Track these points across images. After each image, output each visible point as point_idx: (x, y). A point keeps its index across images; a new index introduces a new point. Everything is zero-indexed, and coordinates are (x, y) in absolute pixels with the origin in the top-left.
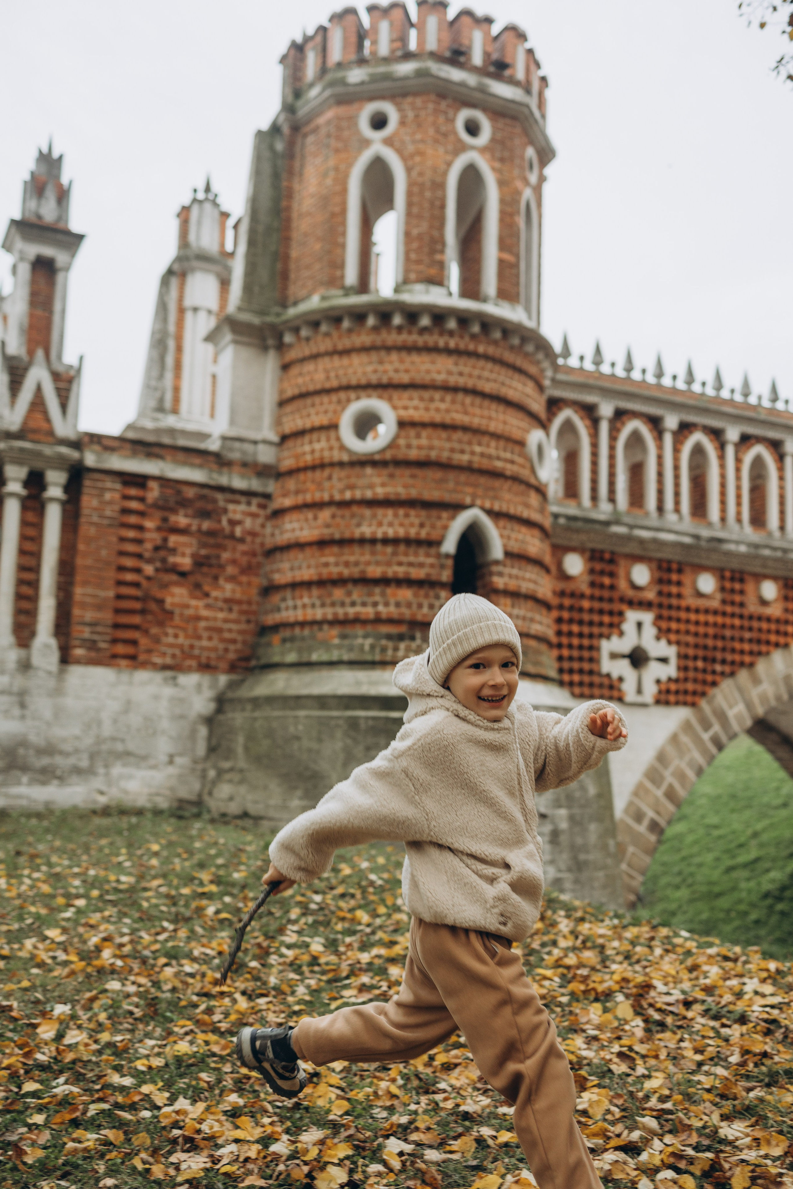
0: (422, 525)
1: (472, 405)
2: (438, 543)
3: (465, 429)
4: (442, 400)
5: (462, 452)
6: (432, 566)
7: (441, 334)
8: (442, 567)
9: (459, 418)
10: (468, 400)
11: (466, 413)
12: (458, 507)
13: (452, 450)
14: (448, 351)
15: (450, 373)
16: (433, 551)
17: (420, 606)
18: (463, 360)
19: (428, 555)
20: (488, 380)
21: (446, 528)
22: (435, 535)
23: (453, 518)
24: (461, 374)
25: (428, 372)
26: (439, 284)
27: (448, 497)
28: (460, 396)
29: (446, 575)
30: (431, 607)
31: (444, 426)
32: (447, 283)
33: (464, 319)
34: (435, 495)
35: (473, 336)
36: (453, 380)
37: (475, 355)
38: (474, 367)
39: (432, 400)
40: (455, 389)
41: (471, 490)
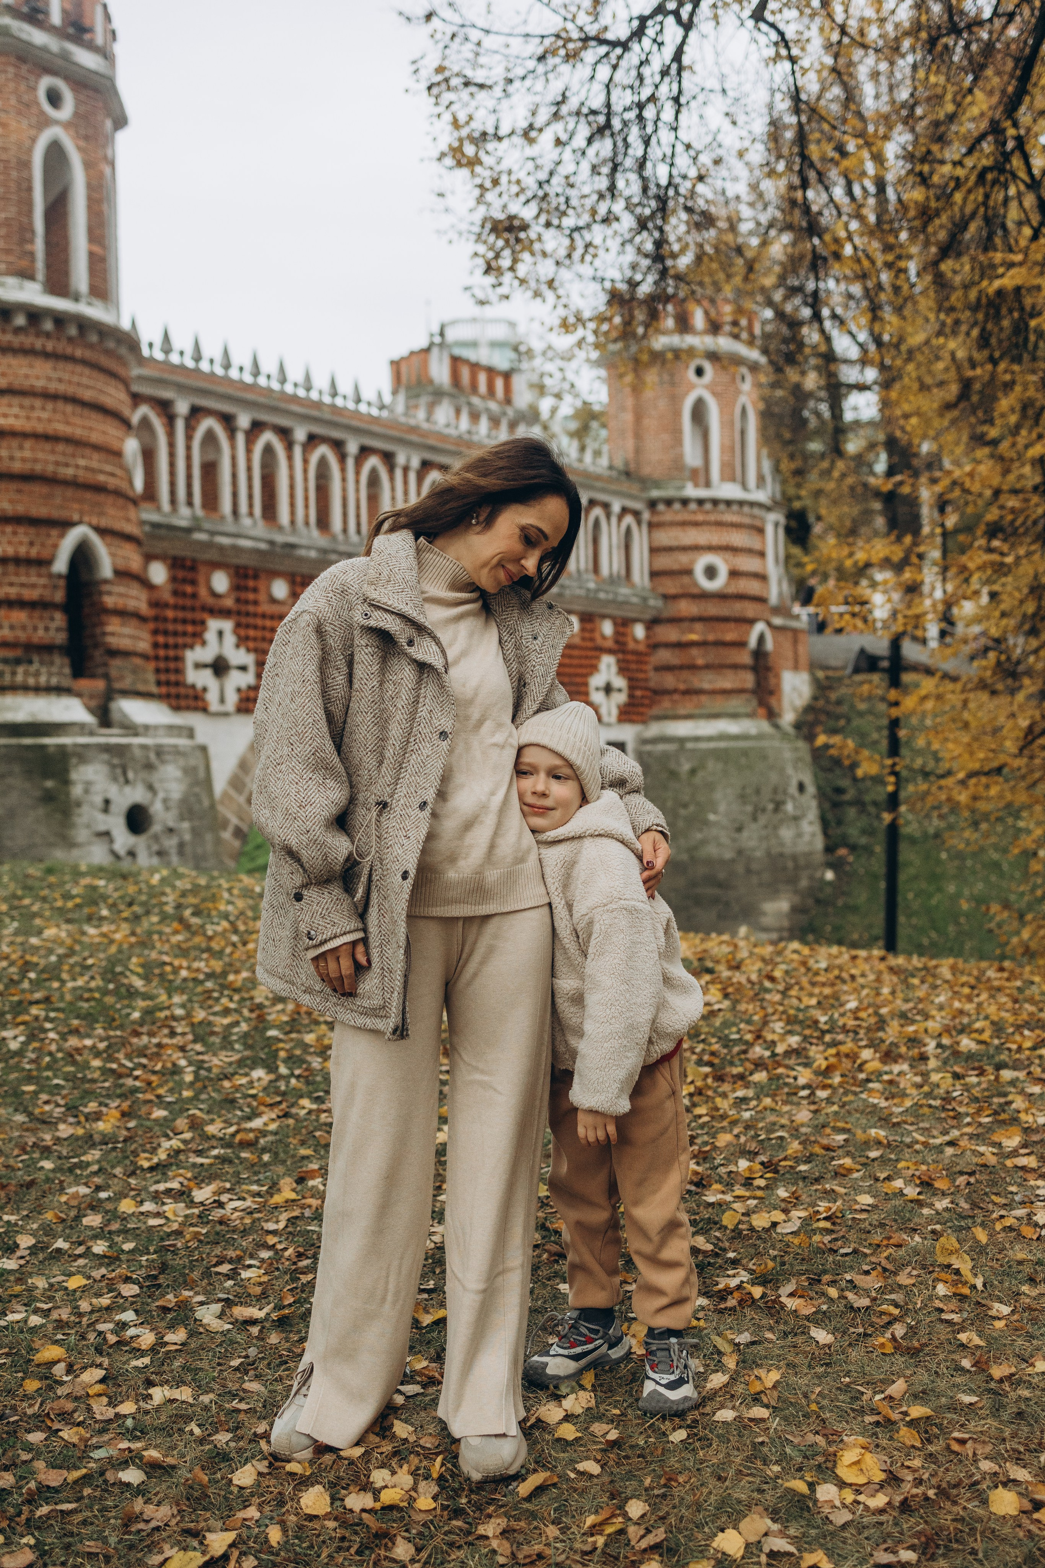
0: (31, 544)
1: (73, 414)
2: (49, 562)
3: (68, 440)
4: (43, 408)
5: (67, 465)
6: (44, 586)
7: (38, 335)
8: (55, 587)
9: (61, 428)
10: (69, 409)
11: (68, 423)
12: (66, 525)
13: (57, 463)
14: (46, 355)
15: (49, 379)
16: (43, 570)
17: (35, 628)
18: (60, 365)
19: (39, 575)
20: (87, 387)
21: (56, 546)
22: (45, 554)
23: (62, 536)
24: (60, 380)
25: (27, 376)
26: (31, 277)
27: (56, 514)
28: (60, 405)
29: (59, 596)
30: (47, 629)
31: (47, 438)
32: (40, 275)
33: (60, 319)
34: (44, 512)
35: (70, 338)
36: (53, 387)
37: (73, 360)
38: (73, 373)
39: (33, 408)
40: (55, 397)
41: (76, 506)
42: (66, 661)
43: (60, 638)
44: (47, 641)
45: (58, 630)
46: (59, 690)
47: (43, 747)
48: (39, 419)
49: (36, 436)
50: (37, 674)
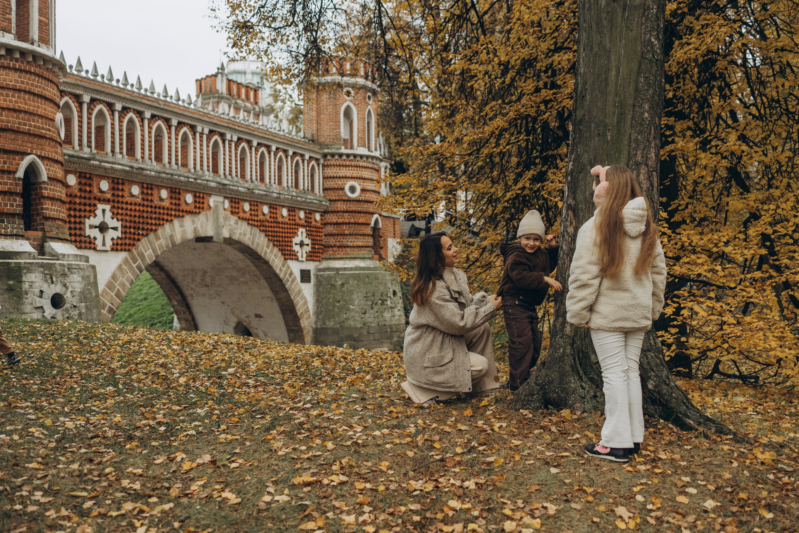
0: (5, 163)
1: (29, 99)
2: (15, 172)
3: (25, 112)
4: (13, 96)
5: (25, 124)
6: (11, 184)
7: (11, 60)
8: (17, 185)
9: (23, 106)
10: (27, 97)
11: (26, 104)
12: (24, 154)
13: (19, 123)
14: (16, 70)
15: (16, 81)
16: (11, 176)
17: (6, 205)
18: (23, 75)
19: (9, 179)
20: (37, 87)
21: (18, 164)
22: (12, 168)
23: (22, 160)
24: (23, 83)
25: (5, 80)
26: (9, 32)
27: (18, 148)
28: (22, 94)
29: (19, 189)
30: (12, 205)
31: (15, 110)
32: (13, 31)
33: (23, 53)
34: (11, 147)
35: (28, 62)
36: (18, 85)
37: (30, 73)
38: (29, 79)
39: (7, 96)
40: (20, 91)
41: (30, 145)
42: (22, 222)
43: (19, 210)
44: (12, 212)
45: (18, 206)
46: (18, 236)
47: (8, 263)
48: (11, 101)
49: (9, 109)
50: (6, 228)
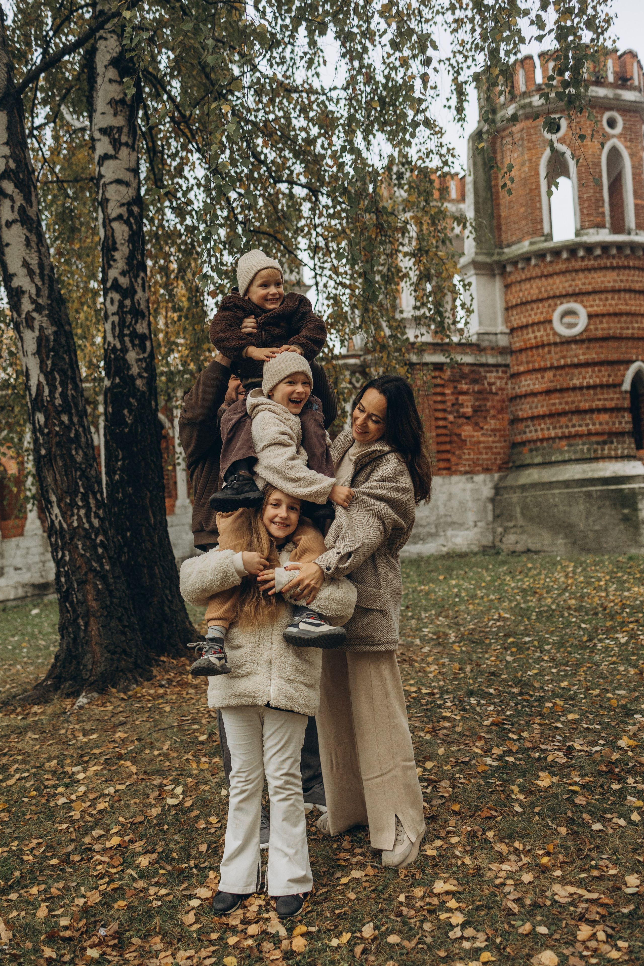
0: (609, 376)
1: (630, 298)
2: (620, 385)
3: (627, 314)
4: (613, 299)
5: (628, 328)
6: (618, 399)
7: (608, 258)
8: (624, 399)
9: (624, 308)
10: (627, 296)
11: (627, 304)
12: (629, 362)
13: (622, 328)
14: (613, 268)
15: (615, 281)
16: (617, 390)
17: (614, 423)
18: (622, 272)
19: (615, 393)
20: (637, 282)
21: (624, 375)
22: (617, 381)
23: (627, 369)
24: (622, 281)
25: (603, 282)
26: (603, 227)
27: (622, 357)
28: (622, 295)
29: (627, 404)
30: (620, 423)
31: (615, 314)
32: (608, 225)
33: (620, 246)
34: (615, 356)
35: (626, 257)
36: (617, 285)
37: (628, 268)
38: (629, 275)
39: (607, 299)
40: (619, 291)
41: (634, 351)
42: (633, 440)
43: (628, 427)
44: (620, 430)
45: (626, 423)
46: (629, 457)
47: (622, 490)
48: (611, 305)
49: (609, 315)
50: (616, 449)
